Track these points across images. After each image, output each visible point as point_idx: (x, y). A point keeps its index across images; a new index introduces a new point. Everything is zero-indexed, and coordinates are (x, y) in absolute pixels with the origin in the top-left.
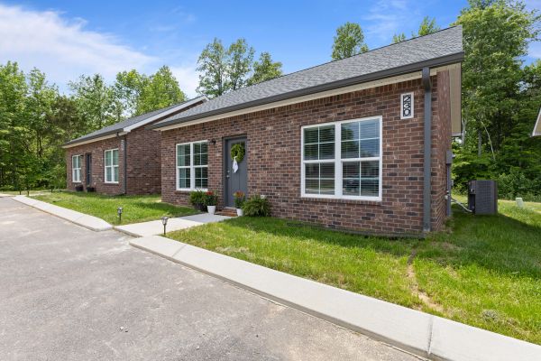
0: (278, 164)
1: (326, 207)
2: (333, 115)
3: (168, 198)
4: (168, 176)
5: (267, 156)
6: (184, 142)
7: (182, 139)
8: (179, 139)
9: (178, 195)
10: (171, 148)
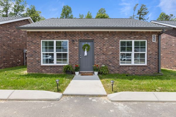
0: (110, 53)
1: (130, 68)
2: (132, 38)
3: (33, 70)
4: (33, 57)
5: (105, 50)
6: (49, 39)
7: (47, 38)
8: (44, 38)
9: (43, 68)
10: (37, 41)
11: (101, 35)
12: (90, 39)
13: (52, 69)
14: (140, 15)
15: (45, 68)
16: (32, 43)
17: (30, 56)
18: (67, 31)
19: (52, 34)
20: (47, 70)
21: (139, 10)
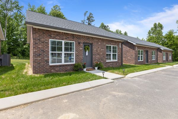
0: (101, 53)
1: (111, 63)
2: (112, 44)
3: (41, 70)
4: (41, 57)
5: (99, 51)
6: (59, 39)
7: (57, 37)
8: (53, 37)
9: (53, 67)
10: (45, 40)
11: (97, 40)
12: (91, 42)
13: (61, 69)
14: (89, 21)
15: (54, 68)
16: (40, 41)
17: (37, 56)
18: (75, 34)
19: (62, 34)
20: (56, 69)
21: (88, 16)
